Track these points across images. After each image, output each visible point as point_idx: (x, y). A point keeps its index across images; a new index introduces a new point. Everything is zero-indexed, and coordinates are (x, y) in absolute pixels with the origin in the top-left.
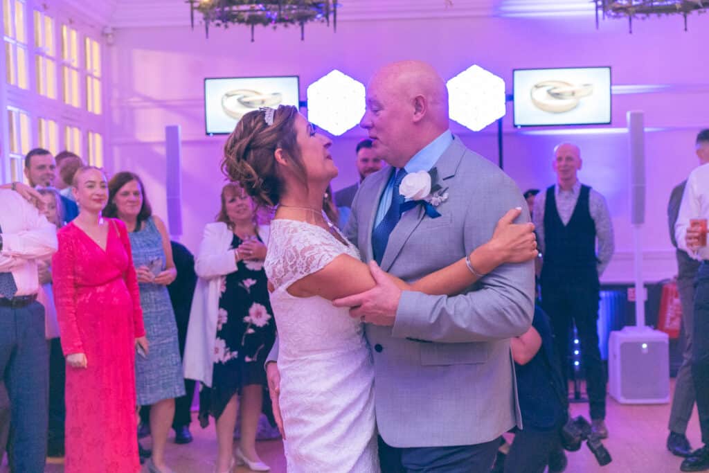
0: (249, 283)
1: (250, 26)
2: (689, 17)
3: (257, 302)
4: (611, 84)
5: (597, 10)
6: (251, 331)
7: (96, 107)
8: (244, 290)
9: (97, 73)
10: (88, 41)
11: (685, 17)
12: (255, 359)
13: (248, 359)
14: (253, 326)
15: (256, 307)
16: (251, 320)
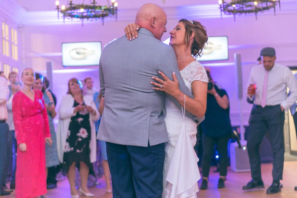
0: (80, 120)
1: (82, 19)
2: (257, 14)
3: (83, 127)
4: (228, 45)
5: (221, 12)
6: (80, 139)
7: (15, 57)
8: (77, 122)
9: (16, 43)
10: (12, 30)
11: (256, 14)
12: (82, 151)
13: (78, 151)
14: (81, 138)
15: (82, 130)
16: (80, 135)
